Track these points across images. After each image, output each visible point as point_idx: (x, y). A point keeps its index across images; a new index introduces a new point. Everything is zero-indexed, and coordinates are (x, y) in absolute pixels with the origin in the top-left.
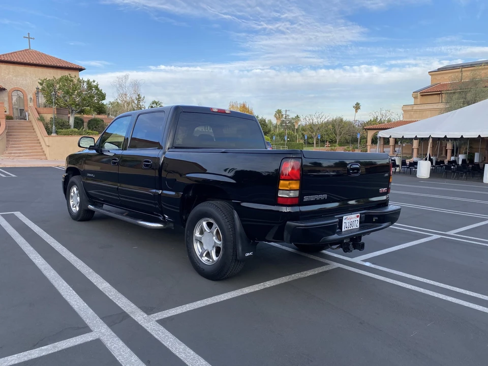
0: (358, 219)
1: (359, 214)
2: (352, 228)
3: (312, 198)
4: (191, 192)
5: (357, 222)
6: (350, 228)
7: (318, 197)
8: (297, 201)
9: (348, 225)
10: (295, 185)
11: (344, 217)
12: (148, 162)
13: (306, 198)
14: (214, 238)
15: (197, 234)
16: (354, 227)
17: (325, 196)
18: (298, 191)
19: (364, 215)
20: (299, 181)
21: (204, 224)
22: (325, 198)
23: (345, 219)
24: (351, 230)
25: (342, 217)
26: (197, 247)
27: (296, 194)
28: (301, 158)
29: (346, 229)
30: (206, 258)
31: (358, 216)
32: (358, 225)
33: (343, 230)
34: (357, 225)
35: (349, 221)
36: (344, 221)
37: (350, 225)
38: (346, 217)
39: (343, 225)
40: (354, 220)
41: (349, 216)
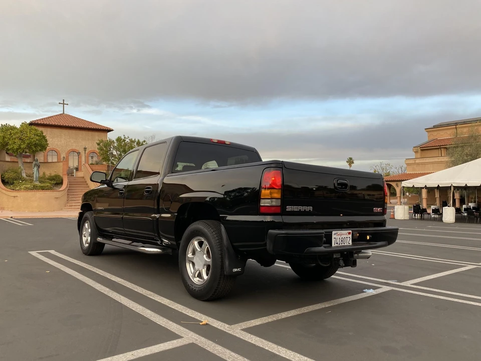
0: (350, 236)
1: (351, 231)
2: (343, 244)
3: (296, 208)
4: (186, 214)
5: (348, 239)
6: (341, 245)
7: (302, 208)
8: (279, 211)
9: (338, 241)
10: (277, 195)
11: (333, 232)
12: (149, 188)
13: (289, 208)
14: (205, 256)
15: (190, 255)
16: (346, 244)
17: (310, 208)
18: (280, 200)
20: (280, 190)
21: (196, 243)
22: (310, 210)
23: (335, 234)
25: (331, 232)
26: (190, 269)
27: (279, 203)
28: (282, 168)
29: (336, 245)
30: (198, 279)
31: (349, 233)
32: (351, 242)
33: (333, 245)
34: (348, 242)
35: (339, 237)
36: (333, 236)
37: (341, 241)
38: (335, 232)
39: (333, 240)
40: (346, 236)
41: (339, 232)
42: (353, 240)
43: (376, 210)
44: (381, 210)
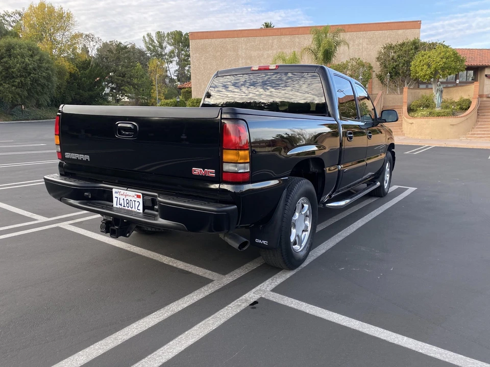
0: (141, 200)
2: (130, 208)
3: (73, 156)
5: (137, 203)
6: (127, 208)
7: (79, 156)
9: (122, 202)
11: (114, 190)
13: (68, 155)
16: (133, 209)
19: (150, 198)
22: (87, 160)
23: (116, 193)
24: (129, 210)
25: (112, 189)
29: (119, 206)
31: (138, 197)
32: (141, 207)
33: (115, 205)
34: (138, 208)
35: (124, 197)
36: (114, 195)
37: (125, 203)
38: (117, 190)
39: (115, 200)
40: (133, 199)
41: (122, 192)
42: (145, 208)
43: (197, 171)
44: (211, 173)
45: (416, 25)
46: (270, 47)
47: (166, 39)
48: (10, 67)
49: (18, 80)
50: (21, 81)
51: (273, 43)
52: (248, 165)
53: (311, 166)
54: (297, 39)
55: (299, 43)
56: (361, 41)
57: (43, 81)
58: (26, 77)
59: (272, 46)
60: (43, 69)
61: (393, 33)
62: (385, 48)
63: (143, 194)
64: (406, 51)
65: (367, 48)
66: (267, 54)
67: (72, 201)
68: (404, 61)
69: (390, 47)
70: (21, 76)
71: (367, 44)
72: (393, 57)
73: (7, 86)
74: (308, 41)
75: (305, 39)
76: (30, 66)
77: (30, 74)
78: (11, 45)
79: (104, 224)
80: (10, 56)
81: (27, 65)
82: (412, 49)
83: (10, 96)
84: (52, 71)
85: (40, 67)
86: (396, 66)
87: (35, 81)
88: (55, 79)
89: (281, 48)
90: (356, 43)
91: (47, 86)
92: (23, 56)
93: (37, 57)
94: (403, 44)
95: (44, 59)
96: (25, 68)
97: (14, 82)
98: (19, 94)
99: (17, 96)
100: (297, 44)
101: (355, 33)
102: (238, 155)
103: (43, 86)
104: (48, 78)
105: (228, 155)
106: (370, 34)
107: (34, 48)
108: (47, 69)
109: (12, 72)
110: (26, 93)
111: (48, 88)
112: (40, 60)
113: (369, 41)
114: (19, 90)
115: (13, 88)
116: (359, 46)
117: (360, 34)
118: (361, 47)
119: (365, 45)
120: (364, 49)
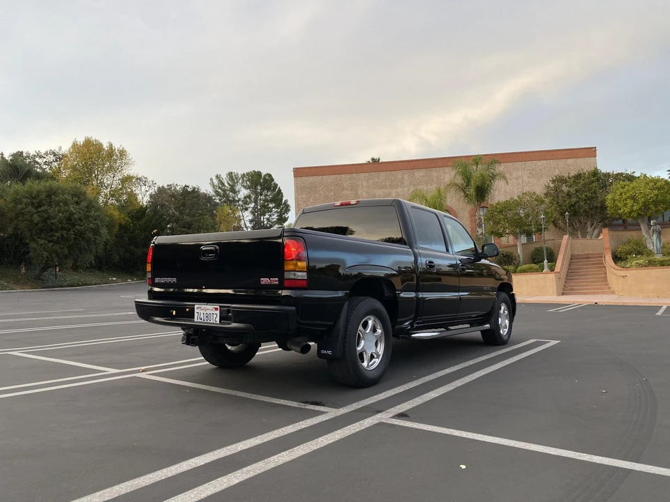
0: (218, 312)
1: (218, 307)
2: (208, 321)
3: (162, 280)
5: (215, 316)
6: (206, 321)
7: (168, 280)
8: (151, 282)
9: (202, 316)
10: (150, 267)
11: (196, 306)
13: (157, 280)
16: (212, 321)
17: (175, 280)
18: (151, 273)
19: (225, 309)
20: (150, 264)
22: (174, 282)
23: (198, 308)
24: (208, 323)
25: (194, 305)
27: (150, 275)
29: (199, 320)
31: (216, 309)
32: (218, 320)
33: (196, 320)
34: (216, 319)
35: (202, 312)
36: (196, 311)
37: (205, 317)
38: (198, 306)
39: (196, 315)
40: (212, 312)
41: (203, 307)
42: (221, 319)
43: (264, 281)
44: (275, 281)
45: (591, 152)
46: (399, 184)
47: (240, 182)
48: (48, 218)
49: (58, 234)
50: (62, 235)
51: (403, 178)
52: (305, 274)
53: (386, 291)
54: (435, 173)
55: (438, 178)
56: (520, 173)
57: (90, 235)
58: (69, 230)
59: (402, 183)
60: (91, 219)
61: (561, 163)
62: (553, 181)
63: (220, 307)
64: (585, 184)
65: (529, 182)
66: (396, 192)
67: (157, 319)
68: (586, 196)
69: (560, 180)
70: (63, 229)
71: (529, 177)
72: (569, 191)
73: (41, 242)
74: (449, 175)
75: (445, 173)
76: (75, 216)
77: (74, 225)
78: (52, 189)
79: (185, 337)
80: (50, 204)
81: (71, 214)
82: (593, 182)
83: (45, 254)
84: (101, 222)
85: (87, 217)
86: (575, 203)
87: (81, 234)
88: (104, 231)
89: (414, 185)
90: (514, 176)
91: (95, 241)
92: (66, 203)
93: (84, 204)
94: (578, 177)
95: (93, 207)
96: (69, 219)
97: (53, 236)
98: (55, 252)
99: (54, 255)
100: (435, 179)
101: (511, 164)
102: (296, 265)
103: (88, 241)
104: (96, 232)
105: (289, 266)
106: (531, 164)
107: (80, 193)
108: (96, 219)
109: (52, 223)
110: (66, 251)
111: (95, 244)
112: (87, 207)
113: (531, 173)
114: (56, 247)
115: (50, 245)
116: (517, 179)
117: (518, 164)
118: (520, 181)
119: (525, 178)
120: (524, 184)
